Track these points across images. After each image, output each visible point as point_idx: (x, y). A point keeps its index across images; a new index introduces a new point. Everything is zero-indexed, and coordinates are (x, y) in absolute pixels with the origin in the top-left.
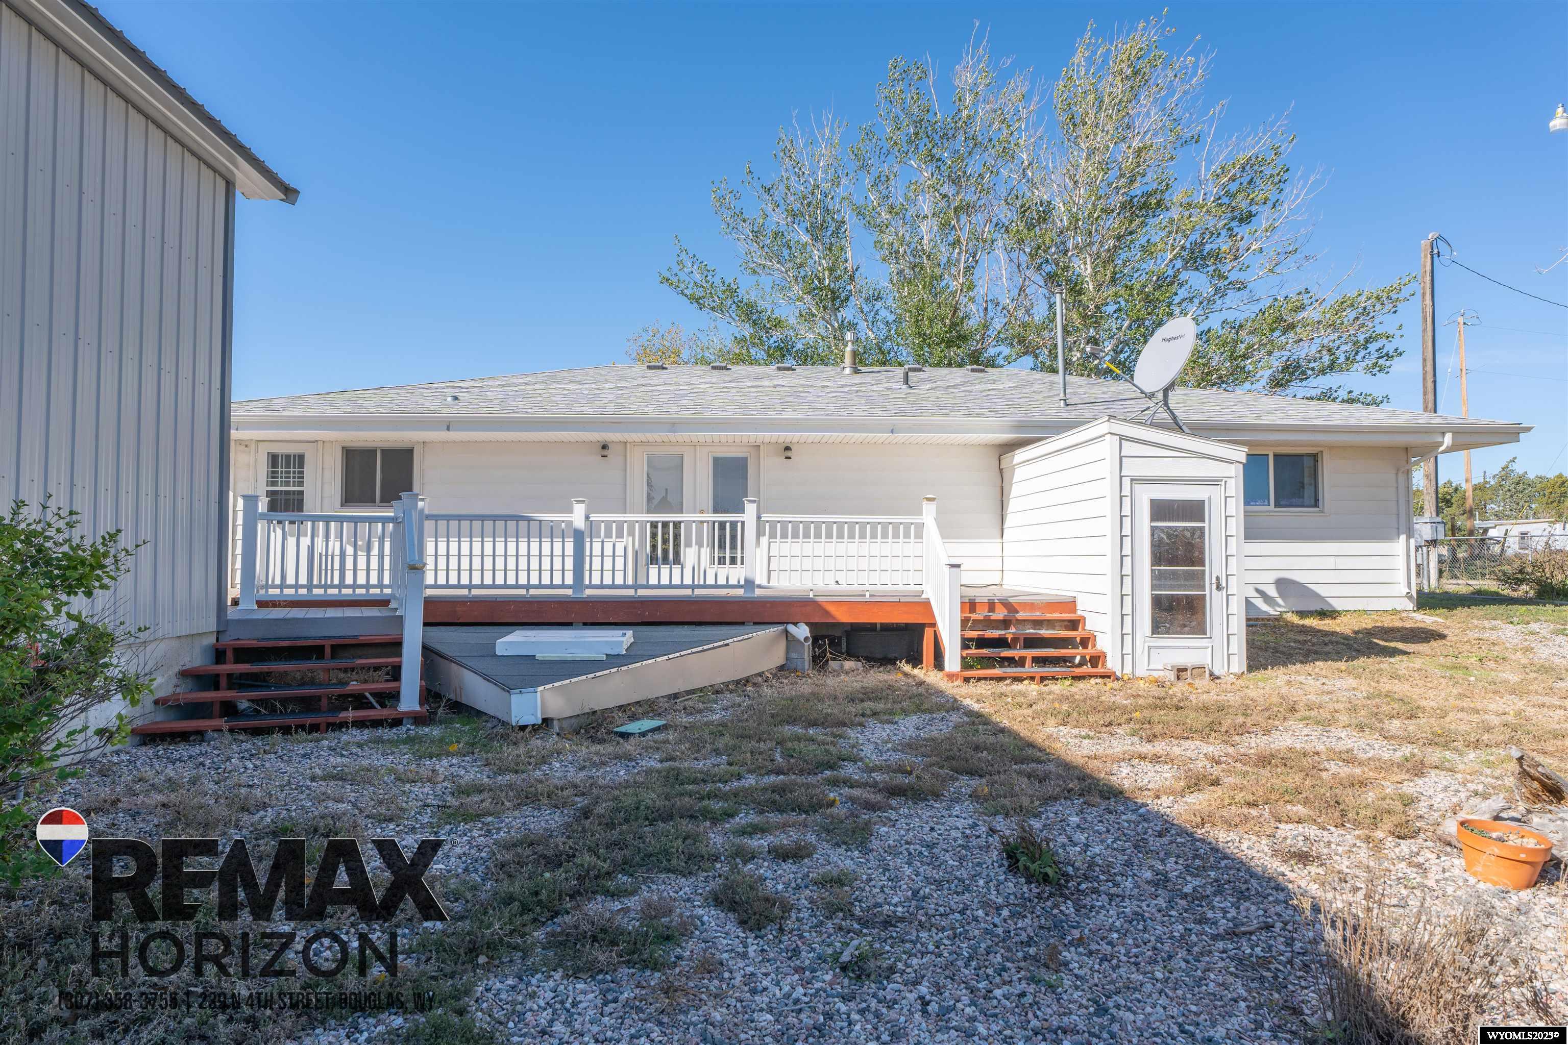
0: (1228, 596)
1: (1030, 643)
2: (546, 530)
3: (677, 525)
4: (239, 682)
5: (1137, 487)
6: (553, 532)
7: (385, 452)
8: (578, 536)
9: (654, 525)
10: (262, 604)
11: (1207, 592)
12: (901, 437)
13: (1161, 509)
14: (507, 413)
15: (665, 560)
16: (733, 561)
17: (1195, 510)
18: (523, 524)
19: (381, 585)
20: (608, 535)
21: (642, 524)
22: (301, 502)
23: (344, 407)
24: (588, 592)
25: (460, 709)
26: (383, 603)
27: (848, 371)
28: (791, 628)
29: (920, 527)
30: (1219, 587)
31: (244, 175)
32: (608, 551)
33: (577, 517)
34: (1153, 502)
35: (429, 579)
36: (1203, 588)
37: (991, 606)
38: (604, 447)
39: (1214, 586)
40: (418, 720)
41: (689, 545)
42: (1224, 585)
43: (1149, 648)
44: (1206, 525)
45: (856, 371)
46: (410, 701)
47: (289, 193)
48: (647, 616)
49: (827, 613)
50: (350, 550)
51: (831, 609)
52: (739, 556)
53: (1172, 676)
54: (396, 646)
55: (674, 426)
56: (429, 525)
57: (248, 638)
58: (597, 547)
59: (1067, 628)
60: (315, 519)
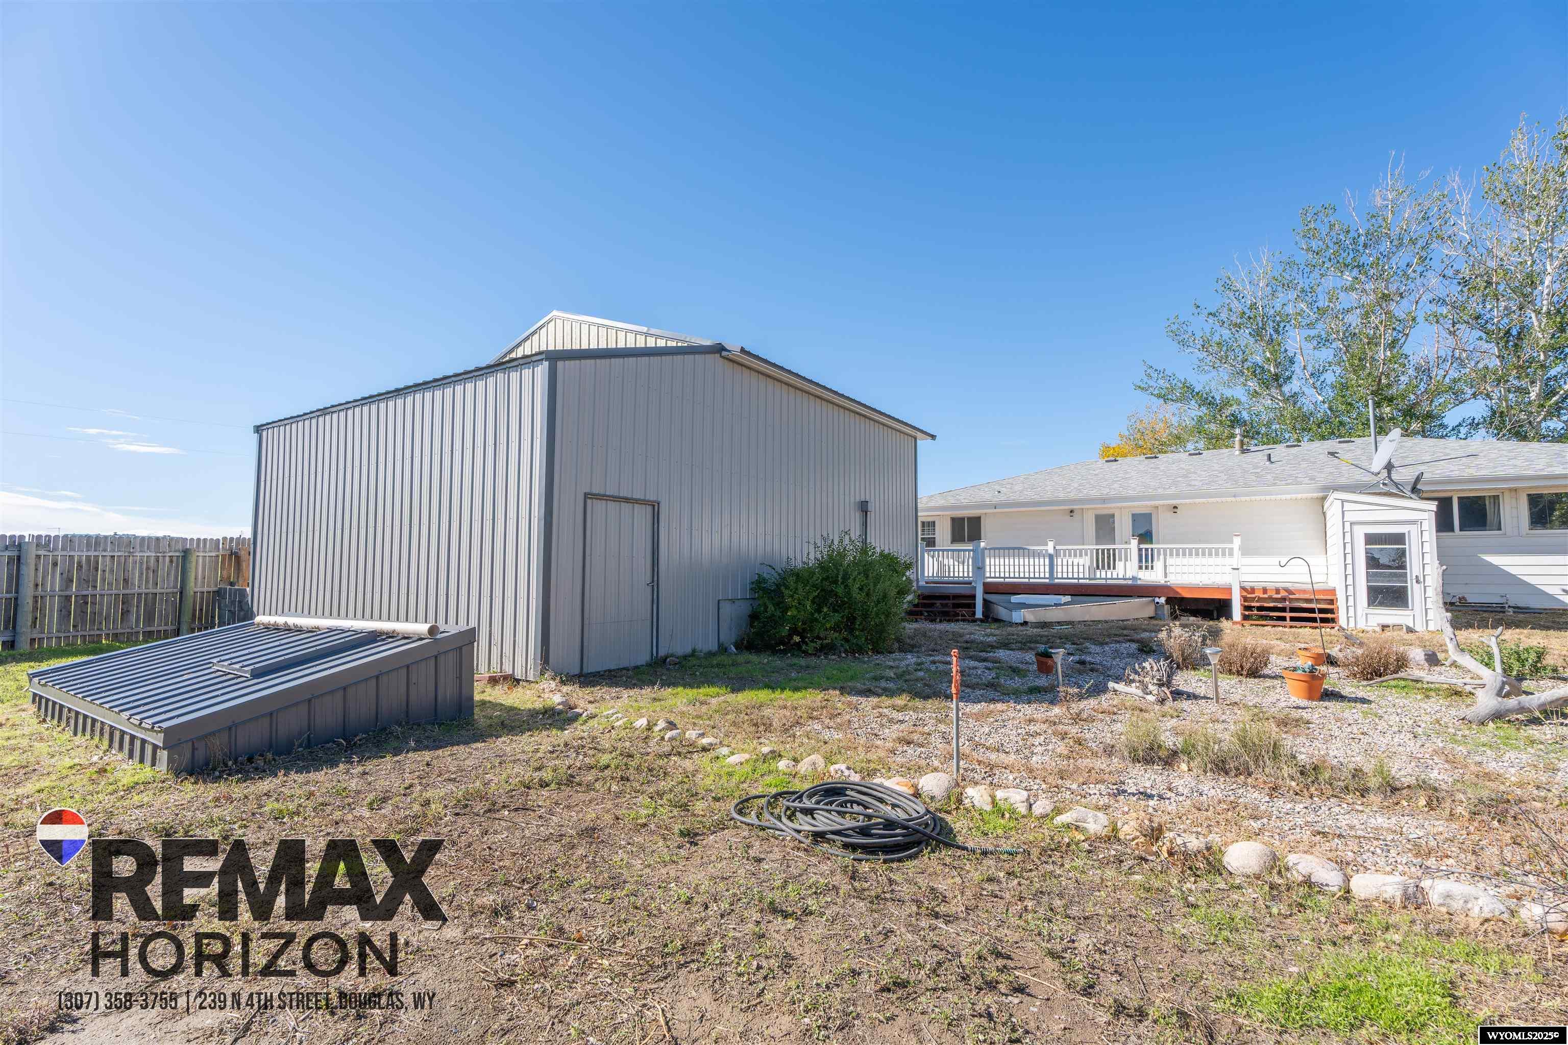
0: (1425, 587)
1: (1293, 610)
2: (1031, 553)
3: (1114, 550)
4: (924, 605)
5: (1355, 527)
6: (1039, 555)
7: (969, 519)
8: (1051, 557)
9: (1097, 550)
10: (927, 583)
11: (1409, 585)
12: (1238, 499)
13: (1371, 539)
14: (1022, 499)
15: (1103, 568)
16: (1147, 568)
17: (1399, 539)
18: (1021, 551)
19: (968, 577)
20: (1065, 555)
21: (1092, 550)
22: (934, 542)
23: (952, 501)
24: (1056, 581)
25: (997, 620)
26: (970, 583)
27: (1237, 453)
28: (1157, 600)
29: (1231, 550)
30: (1418, 582)
31: (919, 435)
32: (1065, 563)
33: (1050, 548)
34: (1366, 534)
35: (988, 575)
36: (1406, 582)
37: (1278, 591)
38: (1072, 511)
39: (1414, 581)
40: (982, 621)
41: (1120, 560)
42: (1422, 580)
43: (1367, 614)
44: (1407, 546)
45: (1244, 451)
46: (979, 614)
47: (933, 437)
48: (1083, 592)
49: (1177, 593)
50: (956, 563)
51: (1179, 590)
52: (1150, 565)
53: (1378, 629)
54: (973, 597)
55: (1104, 501)
56: (987, 552)
57: (927, 593)
58: (1059, 560)
59: (1329, 604)
60: (939, 551)
